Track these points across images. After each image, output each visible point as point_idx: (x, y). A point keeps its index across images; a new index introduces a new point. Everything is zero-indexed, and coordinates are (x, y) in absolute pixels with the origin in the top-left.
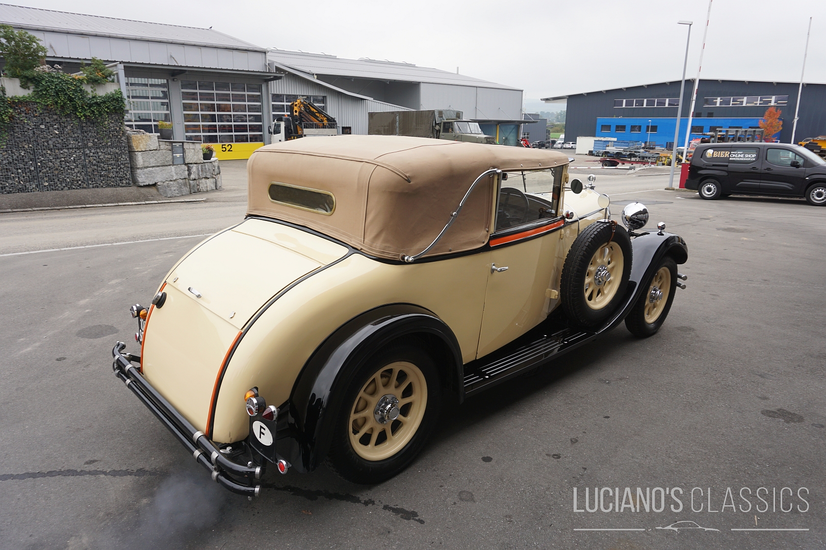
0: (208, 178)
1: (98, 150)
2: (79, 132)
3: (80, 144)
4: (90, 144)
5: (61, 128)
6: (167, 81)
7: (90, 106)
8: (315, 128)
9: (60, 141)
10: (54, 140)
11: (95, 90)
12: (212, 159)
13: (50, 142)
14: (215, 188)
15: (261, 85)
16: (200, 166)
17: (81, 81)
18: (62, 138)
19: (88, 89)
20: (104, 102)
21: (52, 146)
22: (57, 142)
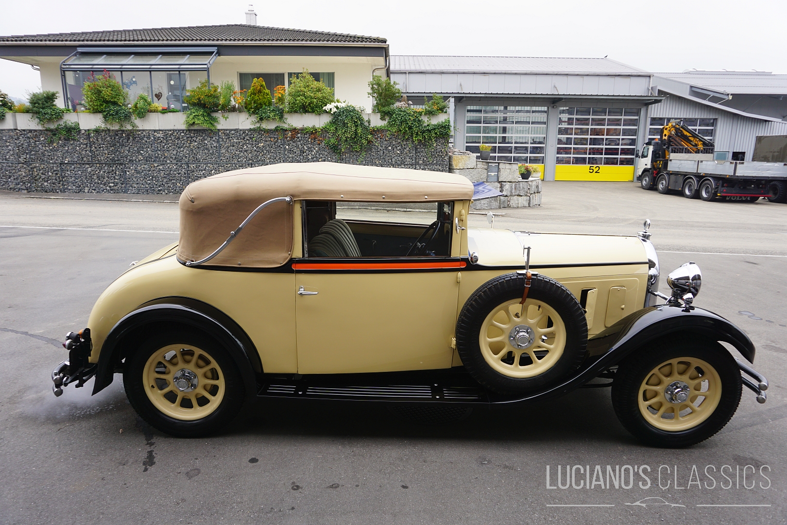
0: (521, 196)
1: (426, 167)
2: (414, 152)
3: (413, 162)
4: (421, 162)
5: (402, 149)
6: (548, 108)
7: (424, 132)
8: (685, 153)
9: (400, 159)
10: (396, 158)
11: (430, 120)
12: (530, 179)
13: (393, 160)
14: (528, 205)
15: (641, 109)
16: (514, 184)
17: (420, 114)
18: (401, 157)
19: (425, 119)
20: (434, 129)
21: (394, 163)
22: (397, 160)
